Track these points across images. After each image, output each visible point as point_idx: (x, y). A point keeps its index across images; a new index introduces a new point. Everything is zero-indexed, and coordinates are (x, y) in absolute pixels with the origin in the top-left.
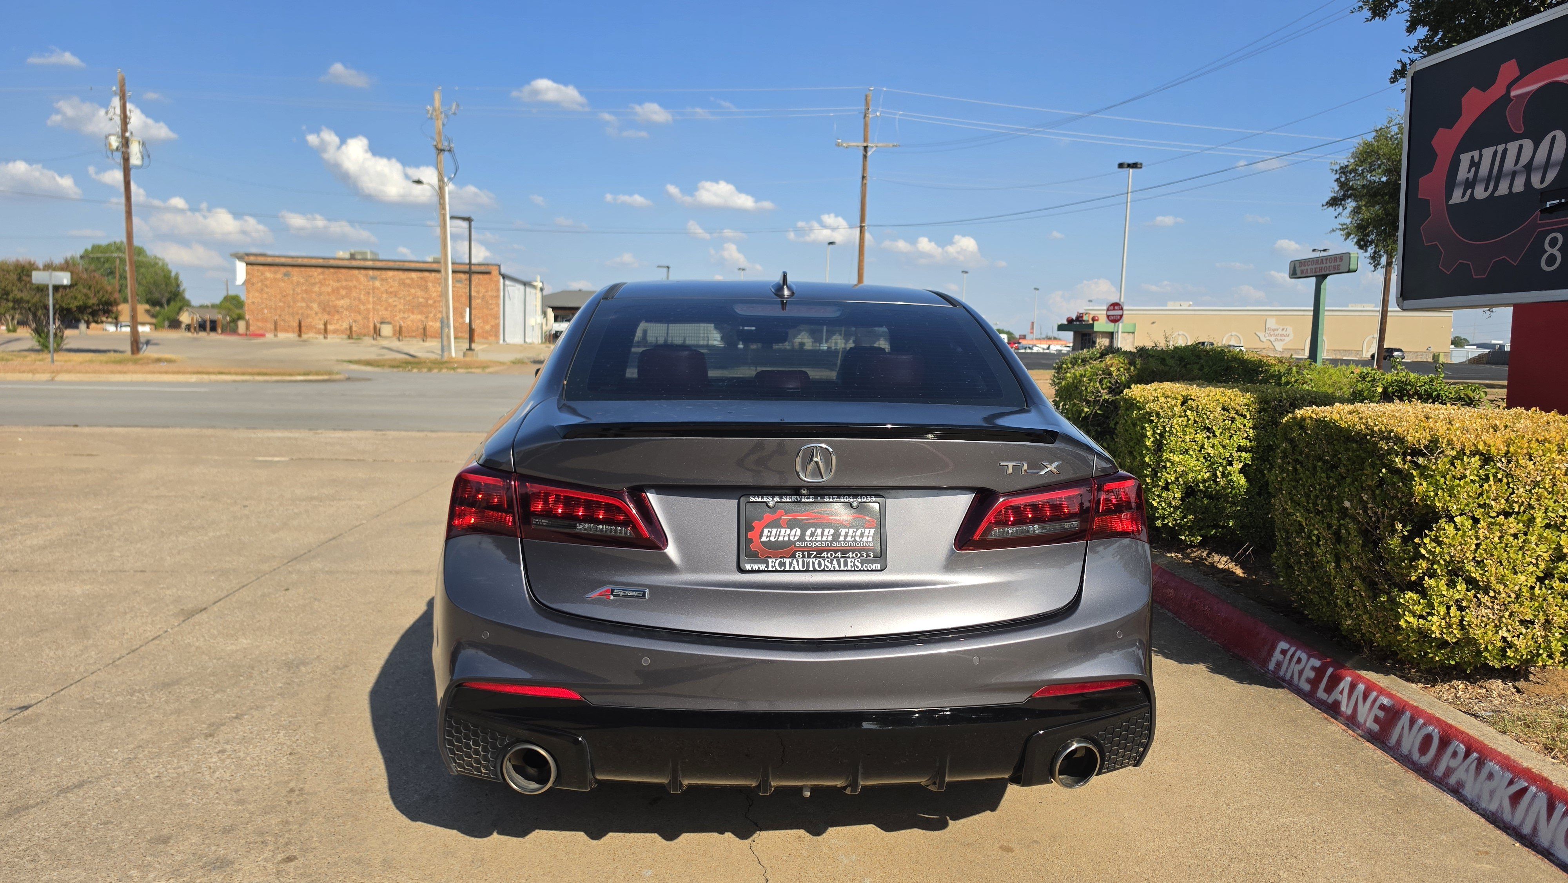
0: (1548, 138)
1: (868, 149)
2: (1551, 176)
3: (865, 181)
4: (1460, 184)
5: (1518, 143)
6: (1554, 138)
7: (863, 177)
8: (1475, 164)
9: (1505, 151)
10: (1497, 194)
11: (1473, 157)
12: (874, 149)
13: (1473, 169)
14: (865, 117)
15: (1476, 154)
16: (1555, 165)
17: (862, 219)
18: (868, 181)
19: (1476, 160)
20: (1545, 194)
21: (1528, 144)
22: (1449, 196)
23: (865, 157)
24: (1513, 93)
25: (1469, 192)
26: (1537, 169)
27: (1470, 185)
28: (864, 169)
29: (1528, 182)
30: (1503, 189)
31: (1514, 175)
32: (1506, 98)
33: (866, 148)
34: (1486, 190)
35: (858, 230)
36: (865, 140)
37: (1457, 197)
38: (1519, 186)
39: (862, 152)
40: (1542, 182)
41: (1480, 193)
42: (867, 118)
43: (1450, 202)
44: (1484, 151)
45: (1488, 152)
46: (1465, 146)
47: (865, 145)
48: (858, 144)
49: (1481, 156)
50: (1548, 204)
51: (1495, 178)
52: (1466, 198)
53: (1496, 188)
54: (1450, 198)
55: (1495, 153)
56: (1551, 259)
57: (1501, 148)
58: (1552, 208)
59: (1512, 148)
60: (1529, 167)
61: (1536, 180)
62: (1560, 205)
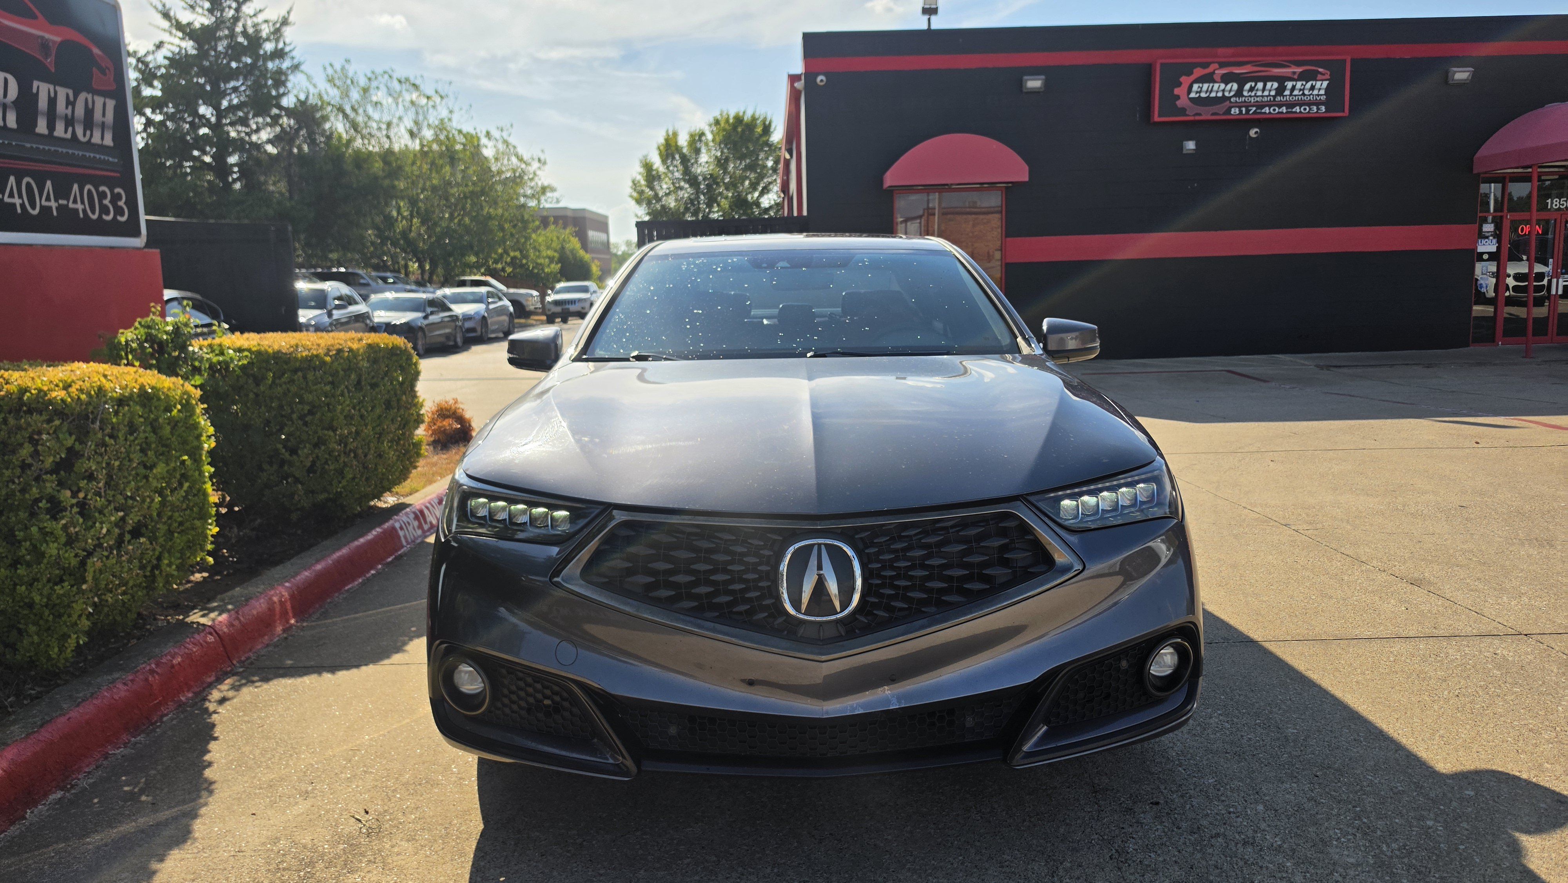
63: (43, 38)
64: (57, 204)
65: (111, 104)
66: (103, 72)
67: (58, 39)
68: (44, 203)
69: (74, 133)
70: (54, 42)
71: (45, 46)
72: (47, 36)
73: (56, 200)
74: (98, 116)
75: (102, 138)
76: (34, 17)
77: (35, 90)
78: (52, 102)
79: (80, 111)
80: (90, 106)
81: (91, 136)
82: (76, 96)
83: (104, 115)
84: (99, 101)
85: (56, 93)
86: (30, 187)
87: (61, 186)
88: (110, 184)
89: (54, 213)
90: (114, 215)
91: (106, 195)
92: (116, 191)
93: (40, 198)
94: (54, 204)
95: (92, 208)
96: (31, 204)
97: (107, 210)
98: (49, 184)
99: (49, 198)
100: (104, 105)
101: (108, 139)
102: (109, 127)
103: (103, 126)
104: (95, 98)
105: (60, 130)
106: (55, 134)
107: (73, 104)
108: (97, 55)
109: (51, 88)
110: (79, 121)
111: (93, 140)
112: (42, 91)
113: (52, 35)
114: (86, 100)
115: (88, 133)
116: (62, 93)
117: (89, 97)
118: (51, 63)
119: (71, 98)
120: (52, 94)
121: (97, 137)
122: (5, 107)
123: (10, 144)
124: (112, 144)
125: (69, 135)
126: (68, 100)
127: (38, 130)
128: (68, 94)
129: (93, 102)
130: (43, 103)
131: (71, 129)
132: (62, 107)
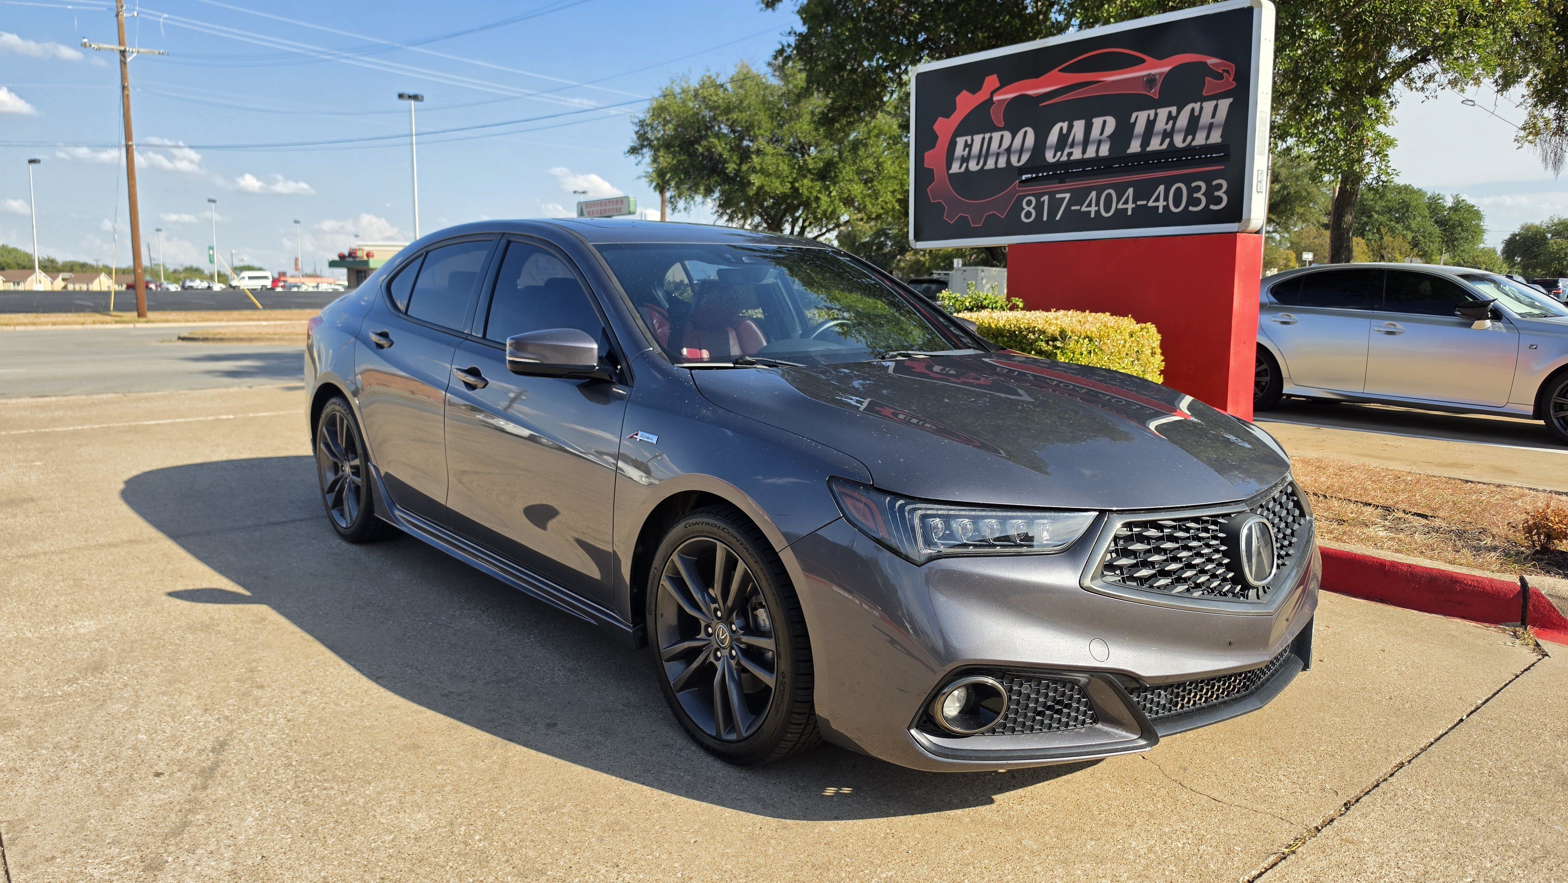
0: (1022, 132)
1: (127, 54)
2: (1025, 157)
3: (126, 92)
4: (957, 159)
5: (1000, 133)
6: (1026, 132)
7: (124, 88)
8: (968, 146)
9: (991, 139)
10: (986, 168)
11: (966, 141)
12: (135, 55)
13: (967, 149)
14: (117, 15)
15: (969, 138)
16: (1027, 150)
17: (128, 136)
18: (132, 93)
19: (969, 142)
20: (1022, 170)
21: (1007, 135)
22: (949, 167)
23: (123, 63)
24: (995, 98)
25: (965, 165)
26: (1015, 152)
27: (965, 160)
28: (124, 77)
29: (1008, 161)
30: (990, 164)
31: (998, 155)
32: (990, 102)
33: (123, 53)
34: (978, 164)
35: (124, 150)
36: (121, 43)
37: (955, 168)
38: (1002, 163)
39: (118, 56)
40: (1019, 161)
41: (973, 166)
42: (120, 17)
43: (951, 172)
44: (975, 137)
45: (978, 138)
46: (960, 131)
47: (122, 48)
48: (112, 47)
49: (972, 140)
50: (1024, 177)
51: (984, 155)
52: (963, 169)
53: (985, 163)
54: (951, 168)
55: (983, 139)
56: (1028, 215)
57: (987, 136)
58: (1027, 180)
59: (996, 136)
60: (1008, 151)
61: (1014, 160)
62: (1032, 178)
63: (1149, 75)
64: (1134, 206)
65: (1224, 104)
66: (1219, 76)
67: (1166, 69)
68: (1120, 206)
69: (1172, 143)
70: (1161, 74)
71: (1151, 81)
72: (1153, 72)
73: (1134, 202)
74: (1205, 119)
75: (1208, 138)
76: (1143, 61)
77: (1132, 120)
78: (1150, 125)
79: (1183, 121)
80: (1196, 113)
81: (1193, 140)
82: (1179, 112)
83: (1213, 116)
84: (1209, 106)
85: (1156, 115)
86: (1109, 196)
87: (1144, 191)
88: (1208, 178)
89: (1129, 213)
90: (1207, 205)
91: (1198, 188)
92: (1214, 183)
93: (1118, 203)
94: (1130, 206)
95: (1177, 204)
96: (1107, 210)
97: (1198, 202)
98: (1131, 191)
99: (1126, 202)
100: (1216, 107)
101: (1216, 137)
102: (1218, 126)
103: (1211, 127)
104: (1205, 104)
105: (1155, 145)
106: (1148, 149)
107: (1175, 119)
108: (1213, 65)
109: (1152, 112)
110: (1180, 131)
111: (1194, 144)
112: (1141, 118)
113: (1160, 69)
114: (1193, 110)
115: (1190, 138)
116: (1163, 113)
117: (1197, 106)
118: (1154, 93)
119: (1174, 114)
120: (1152, 118)
121: (1200, 139)
122: (1099, 142)
123: (1099, 169)
124: (1219, 140)
125: (1164, 146)
126: (1170, 117)
127: (1129, 151)
128: (1170, 113)
129: (1201, 108)
130: (1140, 128)
131: (1167, 141)
132: (1161, 125)
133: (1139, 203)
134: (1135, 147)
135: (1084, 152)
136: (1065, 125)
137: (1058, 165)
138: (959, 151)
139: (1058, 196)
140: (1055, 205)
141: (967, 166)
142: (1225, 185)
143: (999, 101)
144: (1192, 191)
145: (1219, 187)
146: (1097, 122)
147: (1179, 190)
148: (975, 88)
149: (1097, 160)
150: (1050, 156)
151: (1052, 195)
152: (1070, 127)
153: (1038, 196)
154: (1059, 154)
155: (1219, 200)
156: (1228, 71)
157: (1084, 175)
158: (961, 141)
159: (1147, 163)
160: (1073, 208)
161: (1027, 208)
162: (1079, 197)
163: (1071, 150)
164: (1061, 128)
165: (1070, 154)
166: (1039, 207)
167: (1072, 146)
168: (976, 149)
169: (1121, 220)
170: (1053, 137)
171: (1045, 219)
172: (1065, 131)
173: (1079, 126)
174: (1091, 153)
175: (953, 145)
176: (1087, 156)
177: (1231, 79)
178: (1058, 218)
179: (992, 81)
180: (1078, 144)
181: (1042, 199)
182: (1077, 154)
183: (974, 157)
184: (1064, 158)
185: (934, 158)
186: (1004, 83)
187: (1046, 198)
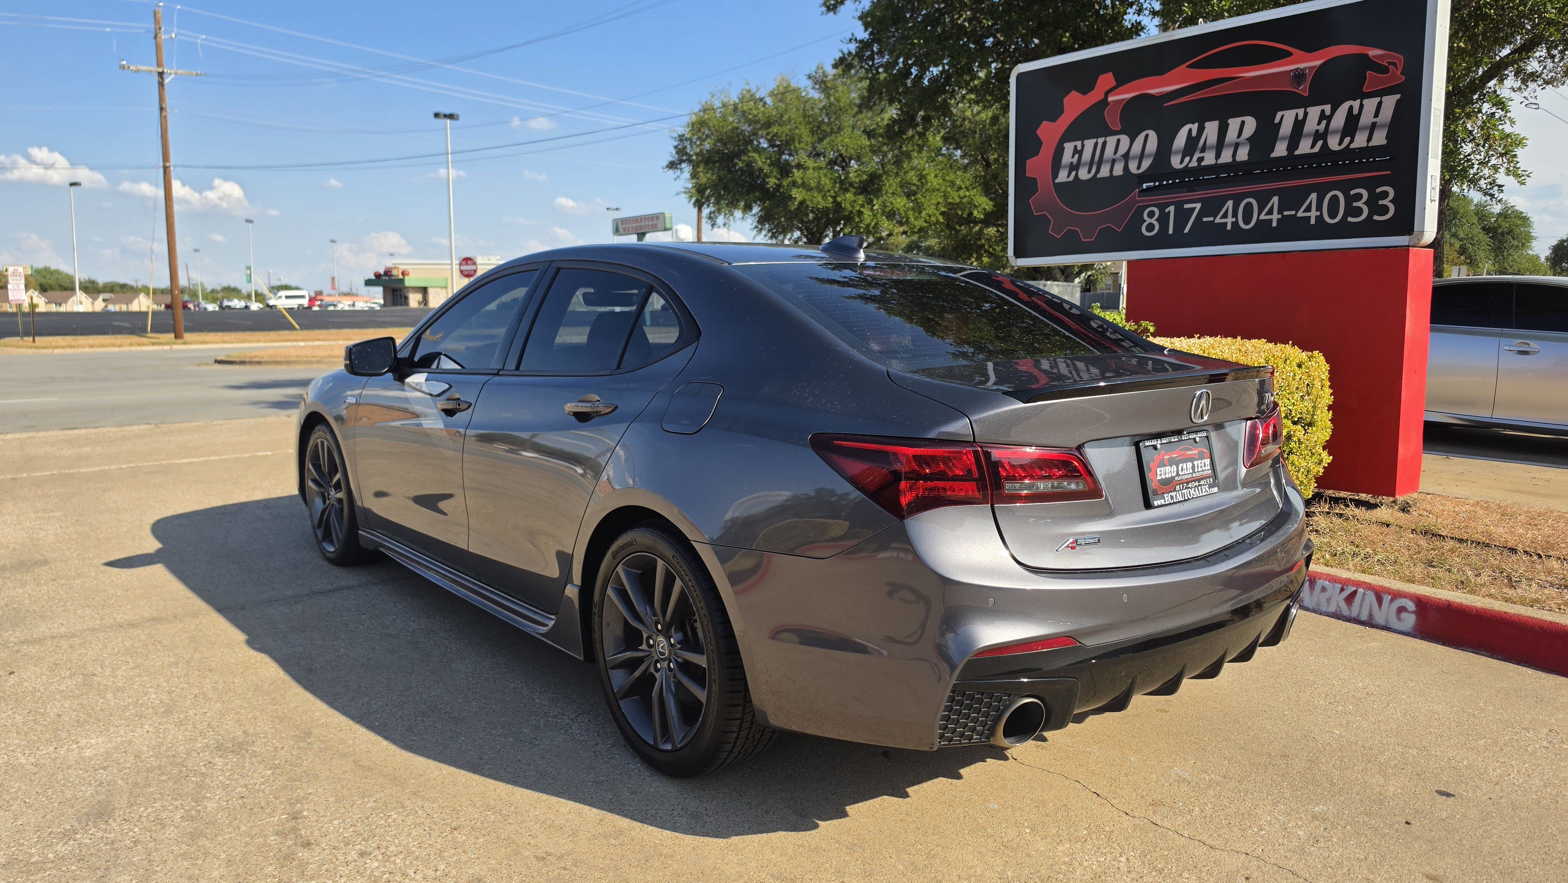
0: (1142, 135)
1: (165, 76)
2: (1146, 164)
3: (164, 114)
4: (1065, 167)
5: (1115, 138)
6: (1147, 136)
7: (162, 109)
8: (1078, 152)
9: (1104, 144)
10: (1099, 176)
11: (1076, 147)
12: (173, 76)
13: (1077, 156)
14: (156, 37)
15: (1079, 144)
16: (1149, 156)
17: (166, 157)
18: (170, 113)
19: (1079, 148)
21: (1125, 140)
22: (1055, 175)
23: (161, 85)
24: (1110, 99)
25: (1074, 173)
26: (1134, 158)
27: (1074, 167)
28: (161, 99)
29: (1126, 168)
30: (1104, 172)
31: (1113, 162)
33: (161, 75)
34: (1089, 172)
35: (161, 170)
36: (159, 64)
37: (1063, 176)
38: (1118, 170)
39: (156, 78)
40: (1139, 168)
41: (1084, 174)
42: (158, 39)
43: (1057, 181)
44: (1086, 142)
45: (1089, 144)
46: (1069, 136)
47: (160, 70)
48: (151, 68)
49: (1083, 146)
50: (1145, 186)
51: (1097, 162)
52: (1071, 178)
53: (1098, 171)
54: (1057, 177)
55: (1096, 144)
56: (1150, 227)
57: (1101, 140)
58: (1148, 189)
59: (1111, 141)
60: (1126, 156)
61: (1133, 167)
62: (1155, 187)
63: (1296, 70)
64: (1280, 216)
65: (1390, 102)
66: (1383, 70)
67: (1318, 63)
68: (1263, 217)
69: (1325, 145)
70: (1311, 68)
71: (1299, 76)
72: (1302, 66)
73: (1280, 212)
74: (1366, 118)
75: (1369, 139)
76: (1290, 54)
78: (1299, 125)
79: (1339, 120)
80: (1356, 111)
81: (1352, 141)
82: (1333, 111)
83: (1376, 115)
84: (1370, 104)
85: (1306, 114)
86: (1249, 206)
87: (1292, 199)
88: (1370, 185)
89: (1274, 224)
90: (1370, 215)
91: (1359, 197)
92: (1378, 190)
93: (1259, 214)
94: (1275, 217)
95: (1333, 213)
96: (1247, 221)
97: (1358, 212)
98: (1275, 200)
99: (1270, 212)
100: (1380, 104)
101: (1380, 138)
102: (1382, 126)
103: (1373, 127)
104: (1365, 102)
105: (1305, 147)
106: (1296, 153)
107: (1329, 119)
108: (1375, 57)
109: (1301, 112)
110: (1335, 132)
111: (1352, 146)
112: (1287, 119)
113: (1311, 63)
114: (1351, 108)
115: (1347, 140)
116: (1314, 112)
117: (1356, 104)
118: (1303, 89)
119: (1328, 112)
120: (1300, 117)
121: (1360, 141)
122: (1237, 146)
123: (1236, 175)
124: (1384, 142)
125: (1317, 149)
126: (1323, 116)
127: (1273, 155)
128: (1323, 111)
129: (1361, 106)
130: (1286, 129)
131: (1320, 143)
132: (1312, 125)
133: (1285, 213)
134: (1280, 150)
135: (1218, 156)
136: (1195, 127)
137: (1187, 171)
138: (1067, 157)
139: (1186, 206)
140: (1183, 216)
141: (1077, 174)
142: (1391, 193)
143: (1114, 101)
144: (1350, 200)
145: (1385, 195)
146: (1234, 124)
147: (1335, 199)
148: (1086, 88)
149: (1234, 165)
150: (1176, 162)
151: (1179, 206)
152: (1201, 130)
153: (1162, 207)
154: (1187, 159)
155: (1384, 210)
156: (1394, 64)
157: (1218, 182)
158: (1069, 147)
159: (1295, 168)
160: (1205, 219)
161: (1148, 220)
162: (1212, 207)
163: (1202, 155)
164: (1190, 131)
165: (1200, 159)
166: (1163, 219)
167: (1203, 150)
168: (1087, 156)
169: (1264, 232)
170: (1180, 140)
171: (1171, 231)
172: (1194, 134)
173: (1212, 128)
174: (1226, 157)
175: (1059, 152)
176: (1220, 161)
177: (1398, 73)
178: (1186, 231)
179: (1106, 80)
180: (1211, 148)
181: (1167, 210)
182: (1209, 159)
183: (1085, 164)
184: (1194, 164)
185: (1037, 166)
186: (1121, 81)
187: (1171, 209)
